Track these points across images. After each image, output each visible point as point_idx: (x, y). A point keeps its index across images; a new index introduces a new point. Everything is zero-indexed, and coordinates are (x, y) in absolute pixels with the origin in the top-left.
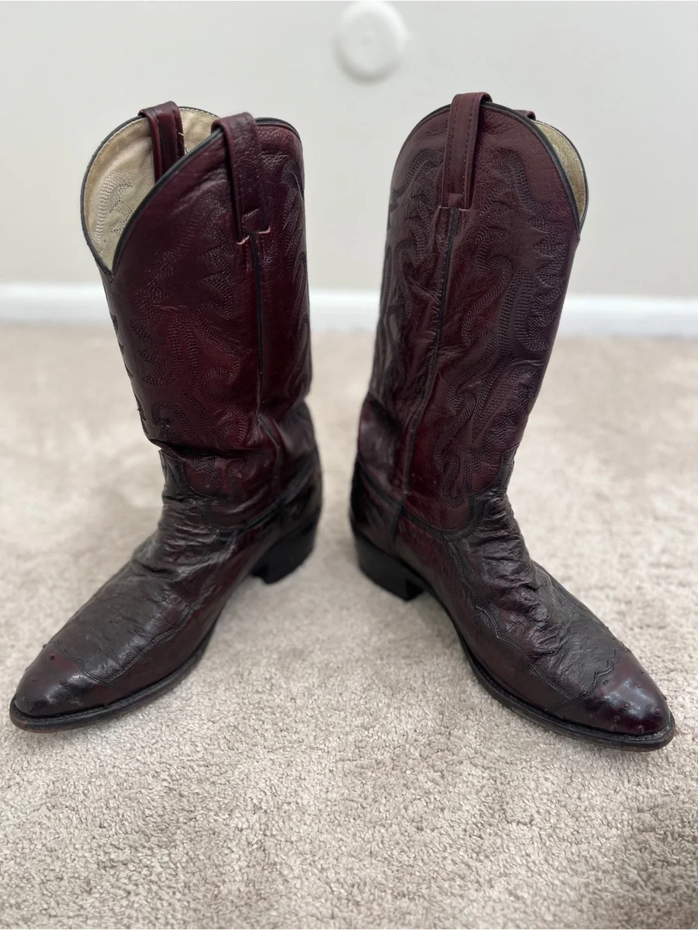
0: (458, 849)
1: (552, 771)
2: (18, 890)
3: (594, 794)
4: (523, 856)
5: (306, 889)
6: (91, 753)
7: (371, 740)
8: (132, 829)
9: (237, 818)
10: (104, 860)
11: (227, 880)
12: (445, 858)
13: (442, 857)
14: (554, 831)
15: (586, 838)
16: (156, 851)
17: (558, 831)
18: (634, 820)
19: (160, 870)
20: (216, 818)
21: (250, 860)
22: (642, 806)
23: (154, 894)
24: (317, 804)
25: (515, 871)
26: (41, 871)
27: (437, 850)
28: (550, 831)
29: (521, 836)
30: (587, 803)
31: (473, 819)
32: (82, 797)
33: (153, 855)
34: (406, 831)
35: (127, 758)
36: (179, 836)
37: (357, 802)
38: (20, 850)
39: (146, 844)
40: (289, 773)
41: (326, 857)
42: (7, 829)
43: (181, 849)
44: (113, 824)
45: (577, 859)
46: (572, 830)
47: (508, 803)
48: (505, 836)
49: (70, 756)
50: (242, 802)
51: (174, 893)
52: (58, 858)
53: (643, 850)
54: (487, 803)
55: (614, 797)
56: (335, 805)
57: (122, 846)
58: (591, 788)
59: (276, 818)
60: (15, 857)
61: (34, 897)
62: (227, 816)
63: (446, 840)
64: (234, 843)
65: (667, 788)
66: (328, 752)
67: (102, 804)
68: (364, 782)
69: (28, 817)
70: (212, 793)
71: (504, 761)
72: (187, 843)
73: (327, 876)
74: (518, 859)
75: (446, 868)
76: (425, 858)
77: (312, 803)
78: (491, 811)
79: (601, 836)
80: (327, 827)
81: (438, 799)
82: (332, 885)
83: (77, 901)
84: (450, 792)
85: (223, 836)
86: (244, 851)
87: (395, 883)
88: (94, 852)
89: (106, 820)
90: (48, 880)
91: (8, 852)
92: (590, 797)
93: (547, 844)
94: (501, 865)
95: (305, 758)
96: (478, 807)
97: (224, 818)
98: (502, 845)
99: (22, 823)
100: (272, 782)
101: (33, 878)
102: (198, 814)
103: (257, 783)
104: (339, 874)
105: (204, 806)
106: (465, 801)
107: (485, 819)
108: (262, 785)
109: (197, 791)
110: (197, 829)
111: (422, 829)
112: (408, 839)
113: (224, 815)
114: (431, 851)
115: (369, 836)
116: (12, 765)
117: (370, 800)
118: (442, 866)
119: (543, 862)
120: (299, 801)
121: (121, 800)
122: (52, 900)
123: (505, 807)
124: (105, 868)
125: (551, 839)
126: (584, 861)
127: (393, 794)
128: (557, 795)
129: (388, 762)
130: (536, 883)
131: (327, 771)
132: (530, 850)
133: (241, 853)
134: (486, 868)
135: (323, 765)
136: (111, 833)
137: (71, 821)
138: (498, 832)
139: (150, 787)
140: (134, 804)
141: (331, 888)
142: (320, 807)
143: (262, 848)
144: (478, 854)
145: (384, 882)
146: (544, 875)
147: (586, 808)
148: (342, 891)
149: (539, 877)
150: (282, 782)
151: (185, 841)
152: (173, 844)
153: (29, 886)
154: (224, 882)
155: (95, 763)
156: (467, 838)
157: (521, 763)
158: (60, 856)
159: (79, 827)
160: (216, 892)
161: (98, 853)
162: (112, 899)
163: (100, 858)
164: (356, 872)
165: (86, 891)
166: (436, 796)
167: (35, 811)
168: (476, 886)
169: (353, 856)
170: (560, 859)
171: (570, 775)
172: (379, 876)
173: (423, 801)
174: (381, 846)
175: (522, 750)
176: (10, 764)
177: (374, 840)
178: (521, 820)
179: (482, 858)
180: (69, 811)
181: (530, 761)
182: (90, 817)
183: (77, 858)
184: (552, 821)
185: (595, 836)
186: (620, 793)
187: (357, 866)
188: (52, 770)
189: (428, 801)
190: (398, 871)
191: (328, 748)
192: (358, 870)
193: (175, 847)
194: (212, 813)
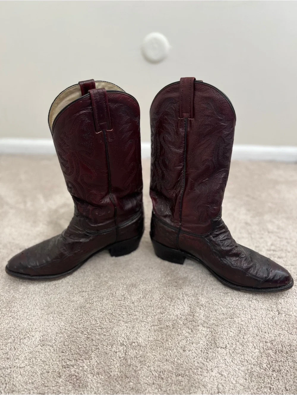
0: (199, 358)
1: (233, 328)
2: (32, 377)
3: (249, 337)
4: (223, 360)
5: (143, 373)
7: (164, 318)
8: (74, 353)
9: (115, 348)
10: (65, 365)
11: (113, 371)
12: (194, 361)
14: (235, 350)
15: (247, 353)
16: (84, 361)
18: (264, 346)
19: (87, 368)
21: (121, 363)
22: (267, 341)
23: (86, 376)
24: (145, 342)
25: (221, 365)
26: (41, 370)
27: (191, 358)
28: (233, 350)
29: (222, 352)
30: (246, 340)
31: (204, 347)
32: (54, 341)
33: (84, 362)
34: (179, 352)
35: (70, 326)
36: (93, 355)
37: (160, 341)
38: (32, 362)
39: (80, 358)
40: (133, 331)
41: (150, 362)
42: (26, 354)
43: (94, 360)
44: (67, 351)
45: (244, 361)
46: (241, 350)
48: (216, 353)
49: (48, 326)
50: (116, 342)
51: (93, 376)
52: (47, 364)
53: (268, 357)
54: (209, 341)
55: (256, 337)
56: (152, 342)
57: (71, 359)
58: (248, 334)
59: (130, 348)
60: (30, 364)
61: (39, 379)
63: (194, 354)
64: (114, 357)
65: (276, 334)
66: (148, 323)
67: (62, 344)
68: (162, 334)
69: (34, 349)
70: (104, 339)
71: (215, 325)
73: (150, 369)
74: (221, 361)
76: (187, 361)
77: (143, 342)
78: (211, 344)
80: (149, 350)
81: (191, 339)
82: (153, 372)
83: (55, 380)
84: (195, 337)
85: (110, 355)
86: (118, 360)
87: (176, 371)
88: (60, 362)
89: (64, 350)
90: (44, 373)
91: (27, 363)
92: (248, 338)
93: (232, 356)
94: (216, 363)
95: (139, 325)
96: (206, 342)
98: (215, 356)
99: (31, 352)
100: (127, 334)
101: (38, 372)
102: (100, 346)
103: (121, 335)
104: (155, 368)
105: (101, 343)
106: (201, 340)
107: (209, 346)
108: (123, 335)
109: (99, 338)
110: (100, 353)
111: (185, 351)
112: (180, 354)
113: (109, 347)
114: (189, 359)
115: (165, 353)
117: (165, 340)
118: (194, 364)
119: (231, 362)
120: (138, 341)
121: (69, 342)
122: (46, 380)
123: (216, 342)
124: (65, 368)
125: (234, 354)
126: (246, 361)
127: (174, 338)
128: (235, 337)
129: (171, 326)
130: (229, 370)
131: (148, 330)
132: (226, 358)
133: (117, 361)
134: (210, 364)
135: (146, 328)
136: (66, 354)
137: (51, 350)
138: (214, 351)
139: (80, 337)
140: (75, 344)
142: (146, 343)
143: (125, 359)
144: (207, 359)
145: (172, 370)
147: (246, 342)
148: (156, 374)
149: (230, 367)
150: (131, 334)
151: (95, 357)
152: (91, 358)
153: (37, 375)
154: (111, 372)
156: (202, 354)
157: (221, 326)
158: (47, 363)
159: (54, 352)
160: (109, 376)
161: (62, 362)
163: (63, 364)
164: (161, 367)
165: (59, 376)
166: (190, 338)
167: (36, 347)
168: (206, 371)
169: (160, 361)
170: (237, 361)
171: (240, 330)
172: (170, 368)
173: (185, 341)
174: (170, 357)
175: (222, 321)
177: (167, 355)
178: (222, 347)
179: (208, 361)
180: (49, 347)
181: (225, 325)
182: (58, 349)
183: (54, 364)
184: (234, 347)
185: (250, 352)
186: (259, 336)
187: (161, 365)
188: (41, 331)
189: (187, 340)
190: (177, 366)
191: (148, 321)
193: (92, 359)
194: (105, 346)
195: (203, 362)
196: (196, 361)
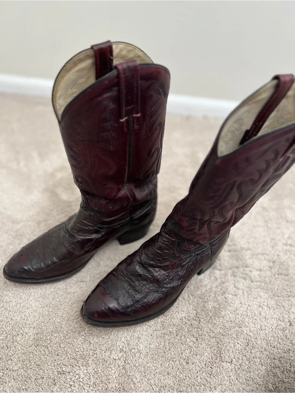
0: (203, 373)
1: (241, 340)
2: (25, 382)
3: (257, 351)
4: (228, 377)
5: (142, 387)
6: (52, 321)
7: (168, 322)
8: (71, 357)
9: (114, 354)
10: (60, 371)
11: (111, 382)
12: (197, 376)
13: (196, 376)
14: (241, 366)
15: (253, 370)
16: (81, 368)
17: (242, 366)
18: (272, 363)
19: (83, 376)
20: (105, 354)
21: (120, 373)
22: (275, 357)
23: (81, 387)
24: (146, 350)
25: (225, 383)
26: (35, 375)
27: (194, 373)
28: (239, 366)
29: (227, 368)
30: (254, 355)
31: (209, 360)
32: (49, 342)
33: (80, 369)
34: (182, 364)
35: (67, 324)
36: (90, 362)
37: (162, 350)
38: (25, 365)
39: (77, 365)
40: (134, 335)
41: (150, 374)
42: (19, 355)
43: (91, 367)
44: (63, 355)
45: (249, 379)
46: (248, 367)
47: (222, 354)
48: (221, 368)
49: (43, 322)
50: (115, 347)
51: (90, 387)
52: (41, 369)
53: (275, 376)
54: (215, 353)
55: (264, 352)
56: (153, 351)
57: (67, 365)
58: (256, 348)
59: (130, 355)
60: (23, 368)
61: (33, 386)
63: (197, 368)
64: (113, 366)
65: (285, 350)
66: (150, 326)
67: (58, 345)
68: (165, 340)
69: (27, 350)
70: (103, 342)
71: (221, 334)
72: (94, 365)
73: (151, 382)
74: (226, 378)
75: (198, 381)
76: (190, 376)
77: (144, 349)
78: (216, 357)
79: (259, 369)
80: (150, 360)
81: (195, 350)
82: (153, 386)
83: (50, 388)
84: (200, 347)
85: (108, 362)
86: (117, 369)
87: (178, 386)
88: (56, 367)
89: (60, 353)
90: (38, 379)
91: (20, 365)
92: (255, 352)
93: (238, 372)
94: (220, 380)
95: (141, 328)
96: (211, 354)
98: (220, 372)
99: (25, 352)
100: (127, 339)
101: (31, 377)
102: (98, 351)
103: (121, 339)
105: (100, 348)
106: (206, 351)
107: (214, 360)
108: (123, 340)
109: (97, 341)
110: (97, 359)
111: (188, 363)
112: (183, 367)
113: (108, 353)
114: (192, 373)
115: (167, 365)
116: (18, 325)
117: (167, 349)
118: (196, 380)
119: (236, 380)
120: (139, 348)
121: (65, 344)
122: (40, 387)
123: (221, 355)
124: (60, 374)
125: (239, 370)
126: (252, 380)
127: (177, 347)
128: (242, 351)
129: (174, 332)
130: (233, 389)
131: (150, 335)
132: (231, 374)
133: (116, 370)
134: (214, 381)
135: (148, 332)
136: (62, 358)
137: (46, 352)
138: (219, 366)
139: (77, 338)
140: (71, 346)
141: (152, 387)
142: (147, 351)
143: (124, 368)
144: (210, 375)
145: (173, 386)
146: (236, 385)
147: (254, 357)
148: (157, 389)
149: (234, 386)
150: (131, 339)
151: (92, 364)
152: (88, 365)
153: (30, 381)
154: (109, 383)
155: (53, 325)
156: (206, 368)
157: (228, 336)
158: (42, 368)
159: (49, 355)
160: (106, 387)
161: (58, 368)
162: (64, 388)
163: (59, 370)
164: (162, 381)
165: (54, 384)
166: (194, 349)
167: (30, 347)
168: (210, 389)
169: (161, 374)
170: (242, 379)
171: (248, 342)
172: (171, 383)
173: (189, 351)
174: (172, 370)
175: (229, 330)
176: (17, 325)
177: (169, 367)
178: (228, 361)
179: (212, 377)
180: (44, 348)
181: (232, 335)
182: (53, 351)
183: (49, 369)
184: (240, 362)
185: (257, 369)
186: (267, 351)
187: (163, 378)
188: (36, 328)
189: (191, 350)
190: (179, 381)
191: (150, 324)
192: (163, 380)
193: (89, 366)
194: (103, 352)
195: (206, 378)
196: (199, 376)
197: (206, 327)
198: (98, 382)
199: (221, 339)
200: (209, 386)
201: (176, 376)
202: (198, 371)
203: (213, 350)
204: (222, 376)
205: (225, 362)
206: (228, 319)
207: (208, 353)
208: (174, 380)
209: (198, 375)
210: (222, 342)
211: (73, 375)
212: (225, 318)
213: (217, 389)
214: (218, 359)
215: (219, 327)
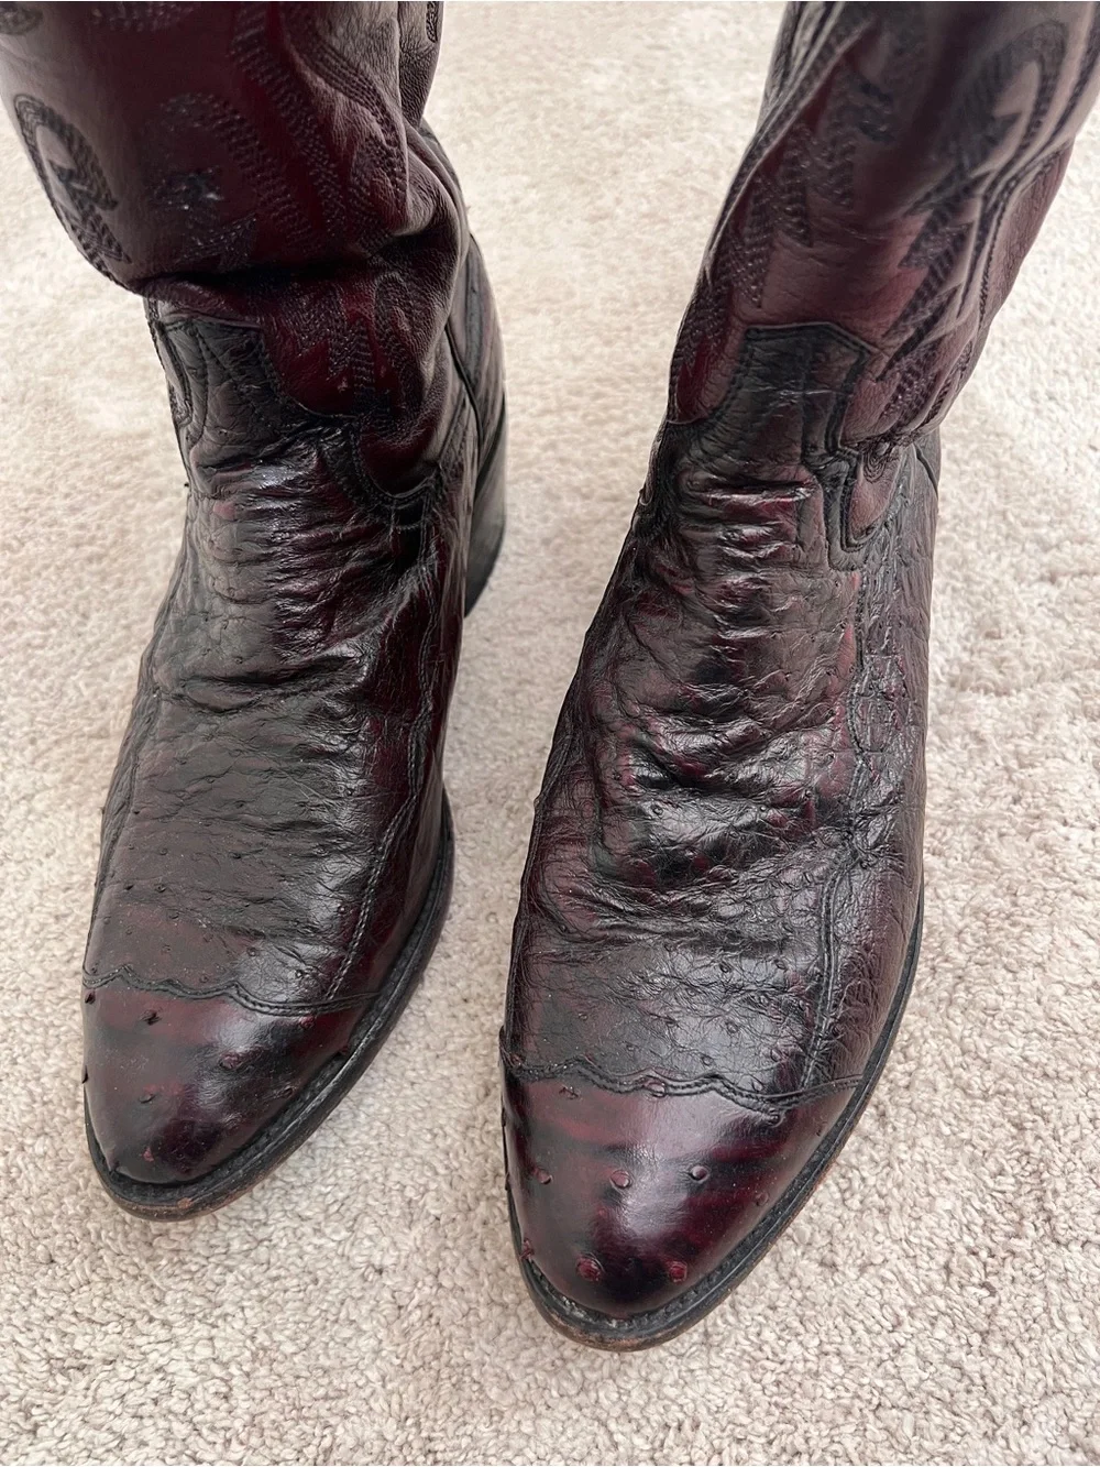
0: (933, 1322)
9: (370, 1238)
11: (352, 1410)
12: (898, 1349)
13: (891, 1345)
19: (192, 1379)
20: (317, 1240)
21: (406, 1351)
23: (179, 1446)
25: (1084, 1379)
27: (877, 1328)
31: (968, 1239)
33: (173, 1340)
34: (793, 1275)
39: (156, 1312)
43: (238, 1324)
47: (1055, 1192)
48: (1053, 1286)
51: (227, 1443)
54: (1003, 1192)
62: (344, 1234)
63: (895, 1294)
64: (365, 1308)
71: (1038, 1072)
72: (252, 1308)
73: (597, 1401)
75: (903, 1376)
76: (848, 1349)
78: (1013, 1215)
81: (871, 1181)
82: (613, 1426)
84: (902, 1162)
85: (337, 1291)
86: (388, 1329)
87: (773, 1419)
94: (1048, 1367)
96: (977, 1204)
97: (337, 1238)
98: (1047, 1310)
104: (629, 1393)
106: (943, 1184)
107: (999, 1238)
110: (274, 1273)
111: (834, 1267)
112: (798, 1295)
114: (860, 1328)
118: (893, 1371)
123: (1049, 1204)
124: (64, 1371)
133: (382, 1334)
134: (1011, 1375)
138: (1036, 1272)
141: (609, 1433)
143: (433, 1320)
144: (984, 1335)
145: (745, 1420)
148: (639, 1440)
151: (245, 1303)
152: (218, 1311)
154: (345, 1415)
156: (954, 1291)
157: (1084, 1077)
160: (327, 1442)
161: (47, 1336)
162: (85, 1454)
163: (54, 1348)
164: (671, 1391)
165: (26, 1431)
166: (865, 1174)
168: (986, 1425)
172: (731, 1401)
173: (834, 1188)
174: (731, 1319)
175: (1086, 1040)
179: (997, 1349)
187: (673, 1372)
189: (844, 1185)
190: (778, 1383)
192: (675, 1384)
193: (224, 1317)
195: (957, 1355)
196: (911, 1348)
197: (934, 1035)
198: (272, 1416)
199: (1036, 1103)
200: (982, 1410)
201: (758, 1354)
202: (903, 1313)
203: (993, 1176)
204: (1062, 1337)
205: (1075, 1247)
206: (1072, 975)
207: (957, 1195)
208: (748, 1380)
209: (899, 1337)
210: (1047, 1121)
211: (132, 1374)
212: (1055, 971)
213: (1035, 1424)
214: (1031, 1232)
215: (1020, 1025)
